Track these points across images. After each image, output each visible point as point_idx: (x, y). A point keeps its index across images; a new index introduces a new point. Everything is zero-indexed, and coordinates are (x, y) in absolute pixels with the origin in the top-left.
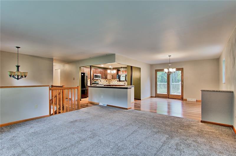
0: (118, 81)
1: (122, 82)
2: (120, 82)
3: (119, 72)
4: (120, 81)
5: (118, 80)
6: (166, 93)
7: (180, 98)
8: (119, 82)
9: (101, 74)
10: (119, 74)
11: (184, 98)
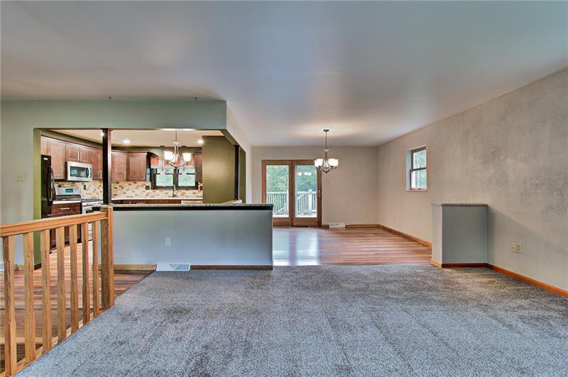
0: (147, 188)
1: (164, 191)
2: (158, 191)
3: (152, 160)
4: (155, 187)
5: (149, 184)
6: (287, 216)
7: (314, 224)
8: (150, 191)
9: (90, 162)
10: (152, 167)
11: (323, 223)
